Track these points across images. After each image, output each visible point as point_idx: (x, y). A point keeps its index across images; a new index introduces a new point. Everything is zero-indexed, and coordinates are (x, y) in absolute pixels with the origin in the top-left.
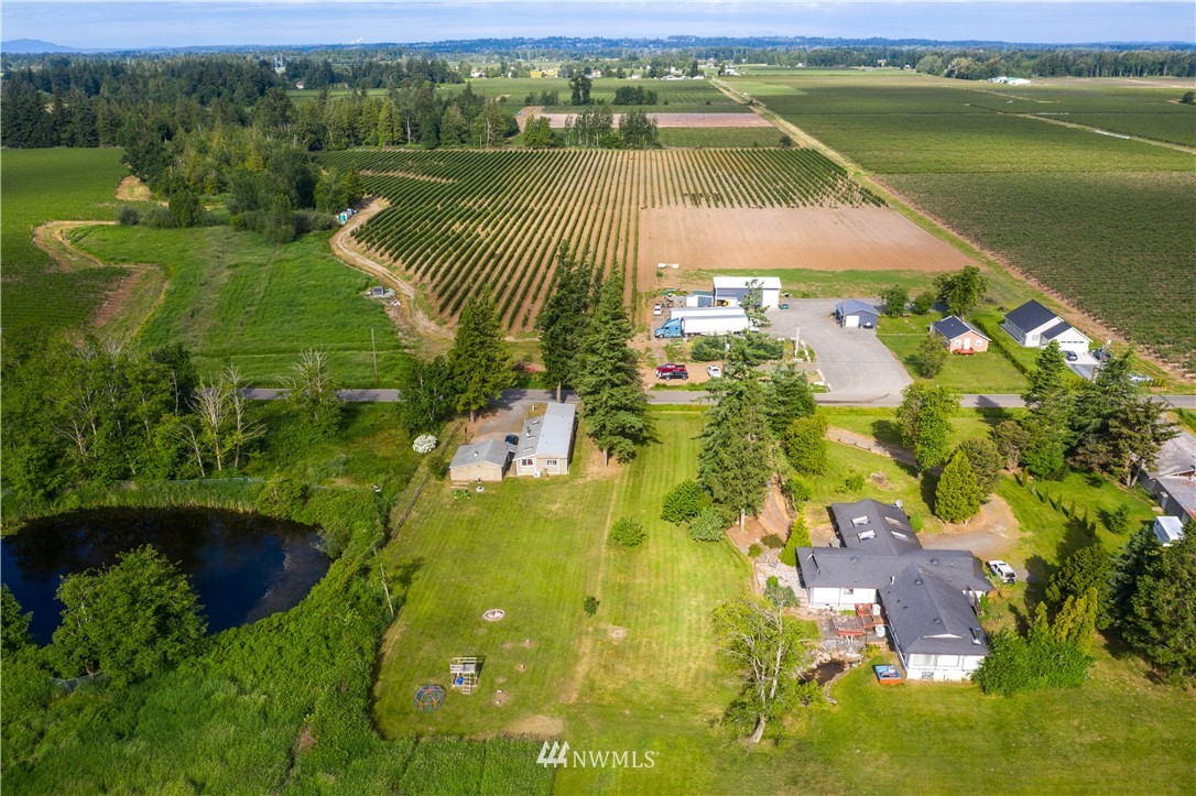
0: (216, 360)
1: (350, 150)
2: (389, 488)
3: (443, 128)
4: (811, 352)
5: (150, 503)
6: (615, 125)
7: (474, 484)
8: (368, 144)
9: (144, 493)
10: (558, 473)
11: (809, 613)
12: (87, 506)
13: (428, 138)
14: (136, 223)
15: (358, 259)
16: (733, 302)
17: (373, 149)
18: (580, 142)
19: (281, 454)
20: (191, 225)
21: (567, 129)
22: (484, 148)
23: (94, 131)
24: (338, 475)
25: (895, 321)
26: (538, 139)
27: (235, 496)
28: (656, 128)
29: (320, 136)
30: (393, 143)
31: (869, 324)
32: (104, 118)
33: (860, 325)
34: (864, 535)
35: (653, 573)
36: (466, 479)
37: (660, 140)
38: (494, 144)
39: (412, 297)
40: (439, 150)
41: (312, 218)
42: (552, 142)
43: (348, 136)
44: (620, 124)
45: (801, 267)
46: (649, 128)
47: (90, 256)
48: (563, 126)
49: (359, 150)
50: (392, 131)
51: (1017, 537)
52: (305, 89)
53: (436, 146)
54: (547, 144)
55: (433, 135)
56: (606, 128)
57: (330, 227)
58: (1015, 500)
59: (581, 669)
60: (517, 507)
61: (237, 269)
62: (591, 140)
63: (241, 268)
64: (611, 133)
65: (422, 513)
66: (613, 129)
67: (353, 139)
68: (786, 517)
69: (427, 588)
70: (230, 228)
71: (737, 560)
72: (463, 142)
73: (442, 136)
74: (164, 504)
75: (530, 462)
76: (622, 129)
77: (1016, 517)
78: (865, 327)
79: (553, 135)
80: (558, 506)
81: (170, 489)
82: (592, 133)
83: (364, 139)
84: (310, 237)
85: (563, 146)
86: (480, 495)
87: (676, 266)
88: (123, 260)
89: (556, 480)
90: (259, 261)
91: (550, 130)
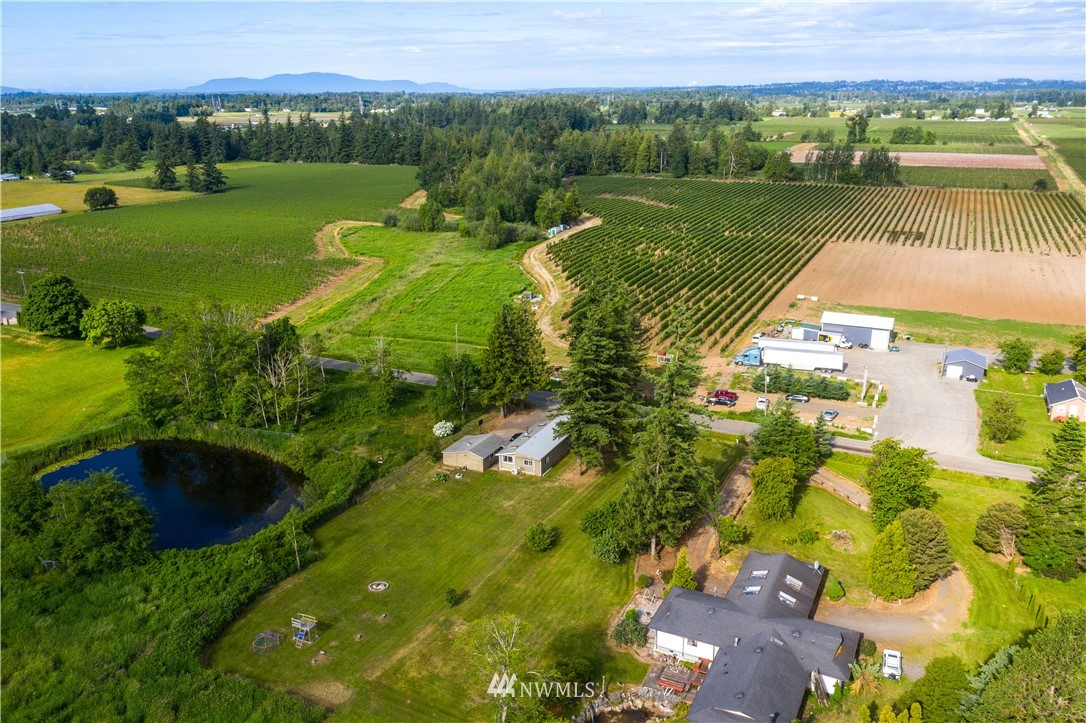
0: (358, 338)
1: (608, 176)
2: (391, 461)
3: (691, 159)
4: (883, 398)
5: (219, 443)
6: (856, 162)
7: (457, 470)
8: (626, 171)
9: (221, 435)
10: (533, 474)
11: (649, 655)
12: (181, 437)
13: (676, 168)
14: (395, 225)
15: (537, 269)
16: (836, 339)
17: (628, 176)
18: (820, 177)
19: (336, 420)
20: (432, 229)
21: (807, 164)
22: (726, 179)
23: (419, 152)
24: (360, 444)
25: (1012, 378)
26: (778, 172)
27: (276, 447)
28: (898, 166)
29: (585, 163)
30: (649, 171)
31: (972, 377)
32: (427, 143)
33: (961, 377)
34: (750, 589)
35: (536, 581)
36: (455, 465)
37: (902, 178)
38: (736, 175)
39: (553, 304)
40: (685, 178)
41: (520, 230)
42: (791, 175)
43: (609, 164)
44: (861, 161)
45: (950, 312)
46: (890, 166)
47: (344, 249)
48: (803, 161)
49: (618, 176)
50: (649, 161)
51: (953, 631)
52: (619, 123)
53: (683, 176)
54: (786, 177)
55: (682, 165)
56: (846, 165)
57: (535, 239)
58: (986, 591)
59: (402, 653)
60: (478, 497)
61: (438, 268)
62: (830, 175)
63: (441, 267)
64: (851, 170)
65: (399, 488)
66: (853, 166)
67: (613, 166)
68: (708, 556)
69: (350, 551)
70: (458, 234)
71: (624, 587)
72: (709, 172)
73: (691, 167)
74: (228, 445)
75: (510, 459)
76: (862, 165)
77: (970, 610)
78: (968, 380)
79: (792, 170)
80: (511, 503)
81: (238, 433)
82: (831, 168)
83: (624, 166)
84: (512, 247)
85: (803, 180)
86: (457, 480)
87: (815, 299)
88: (362, 254)
89: (529, 481)
90: (458, 263)
91: (790, 164)
